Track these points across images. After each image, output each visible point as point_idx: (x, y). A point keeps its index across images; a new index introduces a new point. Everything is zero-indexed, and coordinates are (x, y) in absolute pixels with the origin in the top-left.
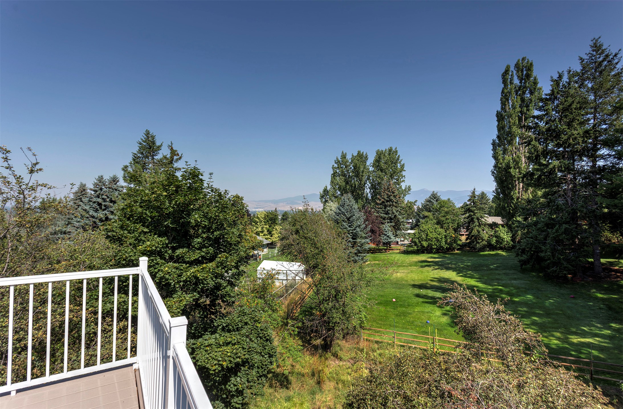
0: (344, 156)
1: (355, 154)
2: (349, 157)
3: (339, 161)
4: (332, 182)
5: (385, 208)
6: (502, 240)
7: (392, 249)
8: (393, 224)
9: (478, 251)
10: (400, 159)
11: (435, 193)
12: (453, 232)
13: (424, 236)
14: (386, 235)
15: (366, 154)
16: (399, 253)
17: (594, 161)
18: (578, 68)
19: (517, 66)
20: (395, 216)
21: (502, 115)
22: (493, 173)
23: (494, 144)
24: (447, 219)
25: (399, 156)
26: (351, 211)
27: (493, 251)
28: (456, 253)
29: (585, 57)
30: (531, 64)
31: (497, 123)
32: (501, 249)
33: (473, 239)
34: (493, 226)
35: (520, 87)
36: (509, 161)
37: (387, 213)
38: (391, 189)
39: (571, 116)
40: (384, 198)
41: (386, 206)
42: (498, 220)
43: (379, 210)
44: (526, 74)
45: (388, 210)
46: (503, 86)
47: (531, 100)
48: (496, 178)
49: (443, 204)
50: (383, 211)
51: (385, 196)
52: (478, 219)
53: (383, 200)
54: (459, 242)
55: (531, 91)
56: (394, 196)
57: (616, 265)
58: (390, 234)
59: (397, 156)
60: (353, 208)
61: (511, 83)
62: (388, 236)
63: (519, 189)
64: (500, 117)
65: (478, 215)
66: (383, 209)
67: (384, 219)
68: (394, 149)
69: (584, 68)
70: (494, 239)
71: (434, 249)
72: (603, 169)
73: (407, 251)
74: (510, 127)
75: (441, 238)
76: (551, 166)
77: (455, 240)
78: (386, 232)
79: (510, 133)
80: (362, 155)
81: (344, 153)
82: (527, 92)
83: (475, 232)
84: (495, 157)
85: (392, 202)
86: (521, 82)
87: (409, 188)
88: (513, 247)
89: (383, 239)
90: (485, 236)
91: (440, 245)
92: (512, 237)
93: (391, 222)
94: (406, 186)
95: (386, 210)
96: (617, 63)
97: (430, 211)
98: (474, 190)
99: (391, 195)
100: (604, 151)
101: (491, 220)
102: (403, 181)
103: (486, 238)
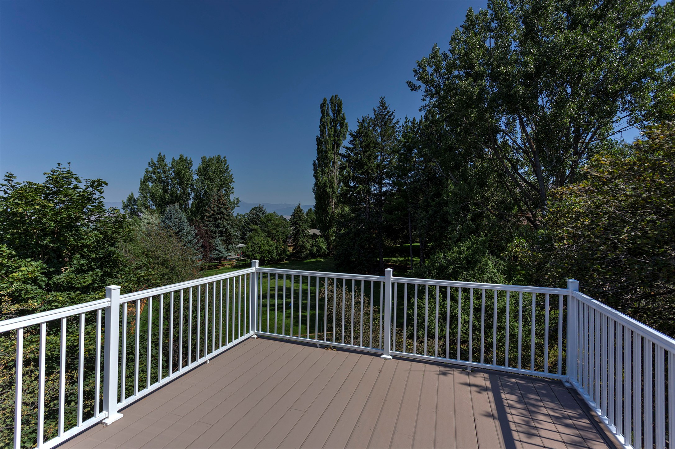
0: (161, 159)
1: (177, 158)
2: (168, 161)
3: (154, 165)
4: (142, 189)
5: (215, 221)
6: (321, 249)
7: (223, 265)
8: (224, 238)
9: (303, 260)
10: (229, 169)
11: (261, 206)
12: (283, 244)
13: (257, 249)
14: (217, 250)
15: (190, 159)
16: (231, 268)
17: (381, 187)
18: (372, 116)
19: (331, 100)
20: (227, 229)
21: (321, 141)
22: (314, 190)
23: (314, 165)
24: (277, 232)
25: (228, 166)
26: (179, 224)
27: (314, 258)
28: (285, 263)
29: (377, 109)
30: (341, 102)
31: (317, 147)
32: (320, 256)
33: (299, 248)
34: (314, 236)
35: (333, 119)
36: (326, 181)
37: (218, 227)
38: (221, 201)
39: (370, 152)
40: (214, 211)
41: (216, 220)
42: (318, 232)
43: (209, 223)
44: (337, 109)
45: (219, 223)
46: (321, 115)
47: (341, 132)
48: (316, 195)
49: (269, 218)
50: (213, 224)
51: (215, 208)
52: (303, 231)
53: (213, 212)
54: (288, 253)
55: (340, 124)
56: (225, 208)
57: (390, 262)
58: (222, 248)
59: (226, 166)
60: (182, 221)
61: (328, 115)
62: (220, 251)
63: (332, 205)
64: (319, 142)
65: (303, 227)
66: (213, 222)
67: (215, 232)
68: (222, 158)
69: (376, 117)
70: (315, 248)
71: (266, 260)
72: (385, 193)
73: (239, 265)
74: (326, 152)
75: (272, 250)
76: (358, 189)
77: (284, 251)
78: (217, 246)
79: (327, 157)
80: (186, 160)
81: (162, 155)
82: (338, 125)
83: (300, 243)
84: (316, 176)
85: (223, 215)
86: (334, 116)
87: (238, 201)
88: (328, 254)
89: (215, 254)
90: (308, 246)
91: (272, 256)
92: (327, 246)
93: (222, 236)
94: (235, 198)
95: (217, 223)
96: (393, 119)
97: (257, 224)
98: (300, 204)
99: (222, 207)
100: (386, 181)
101: (312, 231)
102: (232, 193)
103: (309, 248)
